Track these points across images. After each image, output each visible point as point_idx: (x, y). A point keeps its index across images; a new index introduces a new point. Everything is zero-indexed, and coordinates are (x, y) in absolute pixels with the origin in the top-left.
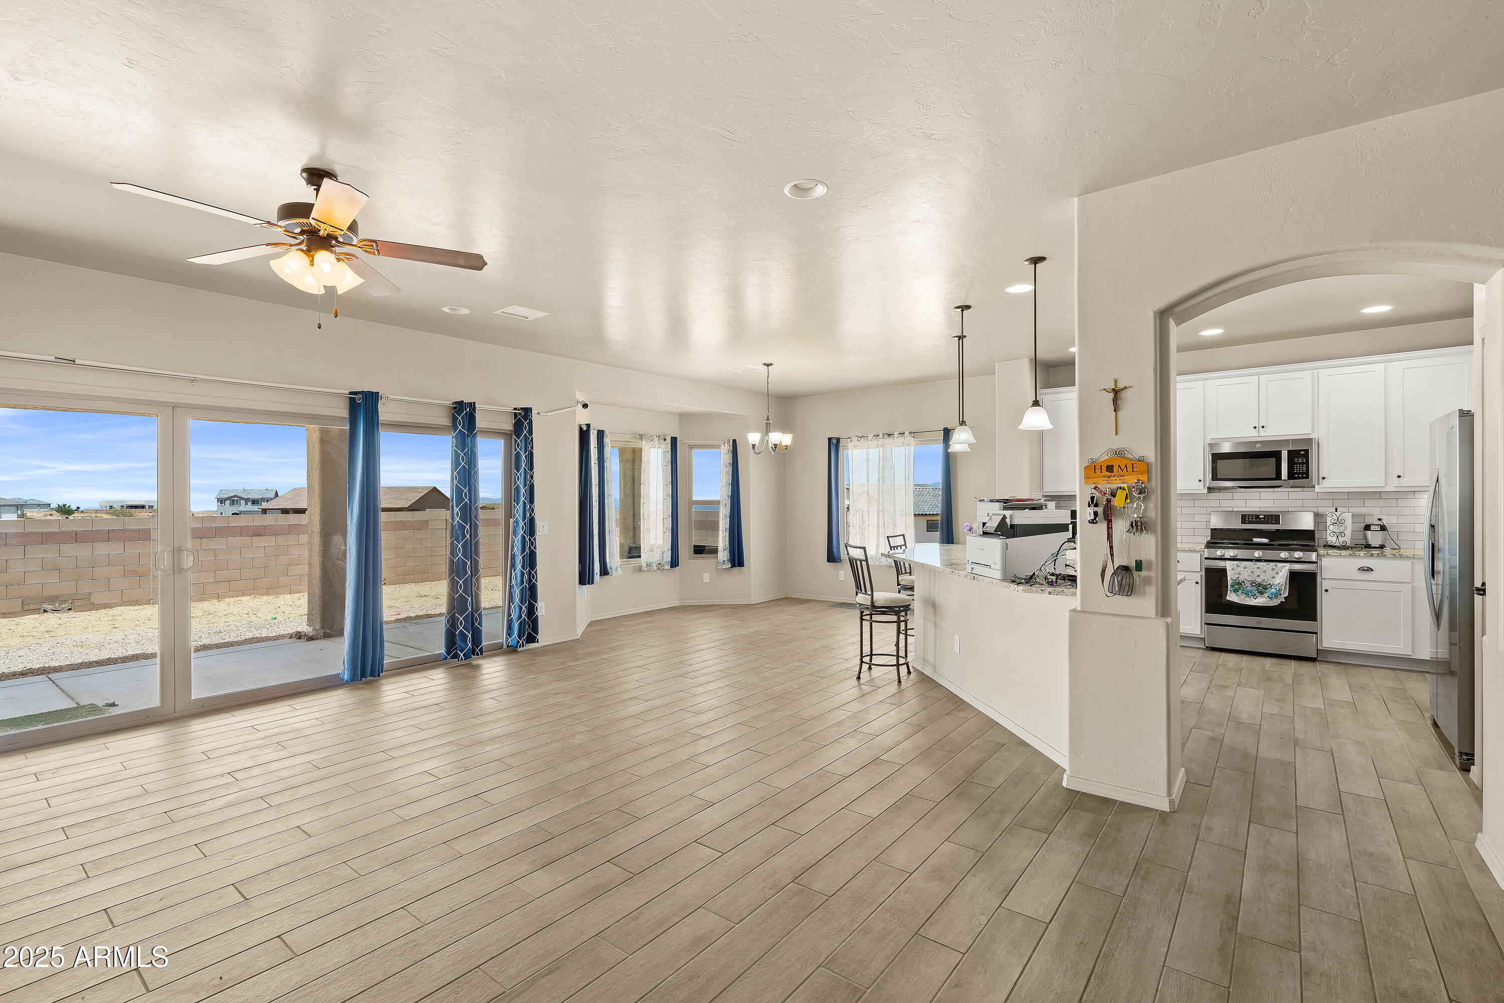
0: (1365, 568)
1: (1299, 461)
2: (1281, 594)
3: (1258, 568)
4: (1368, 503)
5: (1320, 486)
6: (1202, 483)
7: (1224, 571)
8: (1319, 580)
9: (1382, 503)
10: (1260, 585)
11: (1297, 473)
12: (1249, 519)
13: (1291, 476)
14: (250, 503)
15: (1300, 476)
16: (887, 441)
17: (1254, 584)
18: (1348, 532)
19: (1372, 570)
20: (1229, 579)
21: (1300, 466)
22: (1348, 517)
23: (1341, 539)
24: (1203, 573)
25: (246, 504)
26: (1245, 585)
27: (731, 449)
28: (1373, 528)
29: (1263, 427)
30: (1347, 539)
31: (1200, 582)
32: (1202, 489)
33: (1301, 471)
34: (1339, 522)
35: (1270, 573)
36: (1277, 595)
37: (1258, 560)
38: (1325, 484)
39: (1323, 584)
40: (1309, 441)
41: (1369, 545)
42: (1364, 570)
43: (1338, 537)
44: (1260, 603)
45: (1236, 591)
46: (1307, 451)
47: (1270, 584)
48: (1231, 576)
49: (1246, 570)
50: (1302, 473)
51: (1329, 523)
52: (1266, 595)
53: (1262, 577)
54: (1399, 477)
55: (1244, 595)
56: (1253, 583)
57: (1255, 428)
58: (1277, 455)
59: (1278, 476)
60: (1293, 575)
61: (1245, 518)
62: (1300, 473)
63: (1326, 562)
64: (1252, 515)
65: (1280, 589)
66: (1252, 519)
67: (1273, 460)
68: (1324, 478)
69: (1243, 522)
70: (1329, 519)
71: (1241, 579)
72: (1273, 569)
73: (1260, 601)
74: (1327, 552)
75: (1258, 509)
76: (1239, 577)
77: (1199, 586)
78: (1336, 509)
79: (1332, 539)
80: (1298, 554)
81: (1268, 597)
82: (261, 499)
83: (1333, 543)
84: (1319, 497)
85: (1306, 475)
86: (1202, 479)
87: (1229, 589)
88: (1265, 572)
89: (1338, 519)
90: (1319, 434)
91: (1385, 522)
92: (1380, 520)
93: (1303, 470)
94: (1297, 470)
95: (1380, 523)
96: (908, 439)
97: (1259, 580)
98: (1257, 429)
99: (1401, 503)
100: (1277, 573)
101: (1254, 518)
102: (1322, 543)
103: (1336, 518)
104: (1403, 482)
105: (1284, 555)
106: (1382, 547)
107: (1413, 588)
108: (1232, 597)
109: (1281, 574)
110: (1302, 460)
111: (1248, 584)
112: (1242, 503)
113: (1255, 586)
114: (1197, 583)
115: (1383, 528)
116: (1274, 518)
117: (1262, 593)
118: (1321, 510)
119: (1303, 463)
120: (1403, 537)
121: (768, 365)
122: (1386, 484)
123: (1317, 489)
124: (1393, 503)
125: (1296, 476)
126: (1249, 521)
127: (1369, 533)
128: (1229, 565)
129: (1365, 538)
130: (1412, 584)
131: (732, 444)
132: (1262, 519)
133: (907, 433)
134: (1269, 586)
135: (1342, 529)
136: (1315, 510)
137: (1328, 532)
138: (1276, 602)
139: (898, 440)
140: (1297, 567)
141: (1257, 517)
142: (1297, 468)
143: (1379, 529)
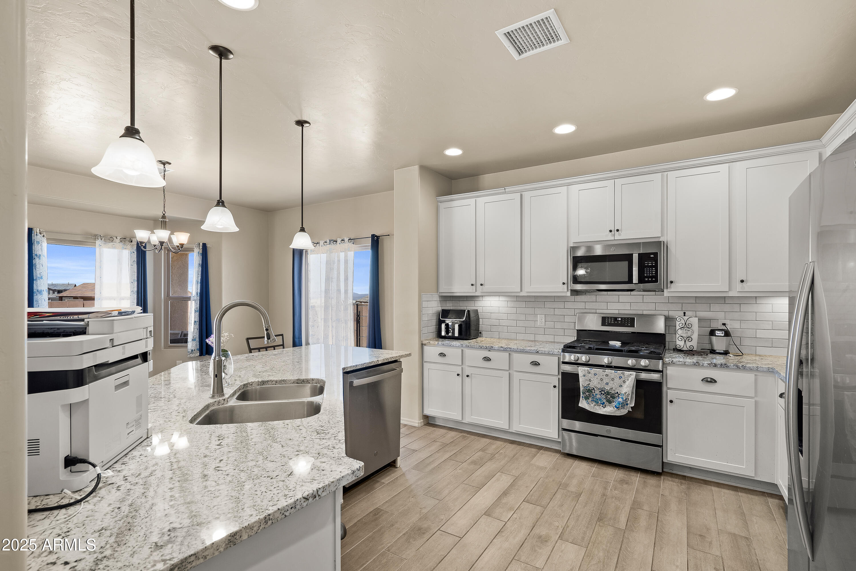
0: (709, 380)
1: (649, 264)
2: (627, 404)
3: (607, 375)
4: (715, 307)
5: (668, 290)
6: (566, 286)
7: (575, 377)
8: (664, 389)
9: (727, 307)
10: (608, 393)
11: (647, 277)
12: (608, 321)
13: (642, 280)
14: (56, 293)
15: (650, 279)
16: (332, 246)
17: (603, 392)
18: (695, 337)
19: (715, 382)
20: (581, 385)
21: (649, 270)
22: (695, 321)
23: (689, 344)
24: (560, 377)
25: (54, 293)
26: (595, 392)
27: (201, 251)
28: (718, 333)
29: (618, 230)
30: (694, 344)
31: (557, 386)
32: (564, 291)
33: (651, 275)
34: (687, 326)
35: (617, 381)
36: (624, 404)
37: (609, 367)
38: (673, 288)
39: (668, 394)
40: (659, 244)
41: (714, 351)
42: (707, 381)
43: (685, 341)
44: (608, 412)
45: (587, 398)
46: (656, 254)
47: (617, 393)
48: (582, 382)
49: (596, 377)
50: (652, 277)
51: (678, 327)
52: (614, 404)
53: (611, 385)
54: (742, 281)
55: (594, 403)
56: (602, 390)
57: (611, 231)
58: (629, 258)
59: (630, 281)
60: (640, 384)
61: (605, 321)
62: (649, 277)
63: (670, 371)
64: (611, 317)
65: (626, 399)
66: (611, 321)
67: (626, 264)
68: (672, 282)
69: (603, 324)
70: (678, 323)
71: (592, 386)
72: (620, 378)
73: (608, 410)
74: (672, 361)
75: (617, 312)
76: (589, 384)
77: (556, 390)
78: (685, 313)
79: (680, 344)
80: (644, 362)
81: (616, 406)
82: (64, 290)
83: (682, 347)
84: (670, 301)
85: (655, 279)
86: (565, 282)
87: (581, 397)
88: (613, 379)
89: (685, 324)
90: (668, 238)
91: (729, 327)
92: (724, 324)
93: (652, 274)
94: (647, 274)
95: (724, 327)
96: (347, 245)
97: (607, 388)
98: (613, 233)
99: (744, 308)
100: (624, 382)
101: (613, 320)
102: (672, 347)
103: (684, 323)
104: (746, 287)
105: (631, 362)
106: (726, 353)
107: (756, 403)
108: (583, 404)
109: (627, 383)
110: (652, 263)
111: (597, 392)
112: (603, 306)
113: (604, 395)
114: (555, 387)
115: (727, 334)
116: (629, 321)
117: (610, 402)
118: (672, 314)
119: (652, 267)
120: (746, 342)
121: (164, 164)
122: (730, 289)
123: (666, 293)
124: (736, 308)
125: (646, 279)
126: (608, 323)
127: (714, 338)
128: (581, 371)
129: (711, 343)
130: (756, 399)
131: (201, 247)
132: (620, 322)
133: (346, 240)
134: (617, 395)
135: (689, 333)
136: (666, 313)
137: (677, 336)
138: (623, 412)
139: (338, 246)
140: (644, 376)
141: (615, 319)
142: (647, 272)
143: (723, 335)
